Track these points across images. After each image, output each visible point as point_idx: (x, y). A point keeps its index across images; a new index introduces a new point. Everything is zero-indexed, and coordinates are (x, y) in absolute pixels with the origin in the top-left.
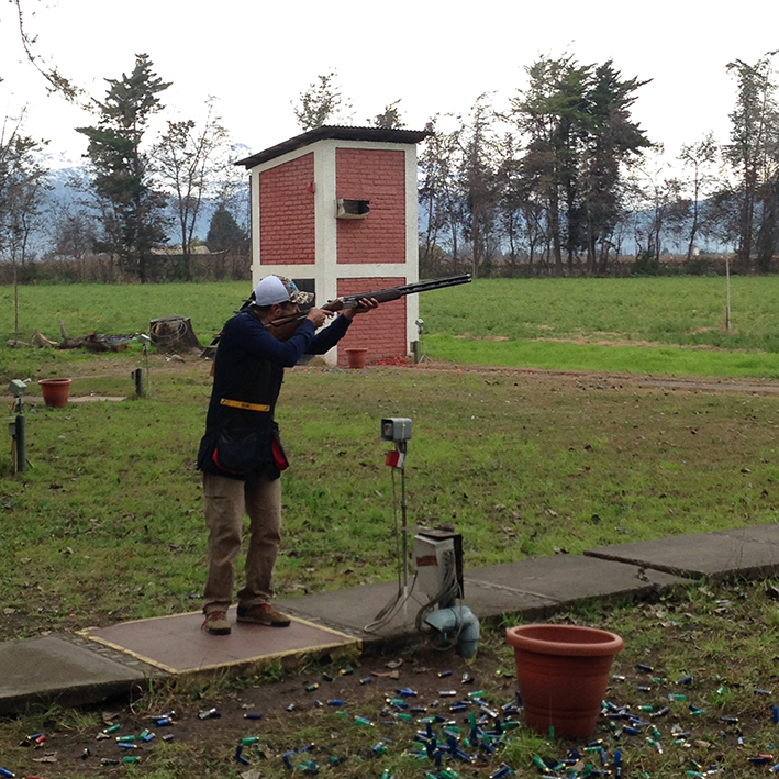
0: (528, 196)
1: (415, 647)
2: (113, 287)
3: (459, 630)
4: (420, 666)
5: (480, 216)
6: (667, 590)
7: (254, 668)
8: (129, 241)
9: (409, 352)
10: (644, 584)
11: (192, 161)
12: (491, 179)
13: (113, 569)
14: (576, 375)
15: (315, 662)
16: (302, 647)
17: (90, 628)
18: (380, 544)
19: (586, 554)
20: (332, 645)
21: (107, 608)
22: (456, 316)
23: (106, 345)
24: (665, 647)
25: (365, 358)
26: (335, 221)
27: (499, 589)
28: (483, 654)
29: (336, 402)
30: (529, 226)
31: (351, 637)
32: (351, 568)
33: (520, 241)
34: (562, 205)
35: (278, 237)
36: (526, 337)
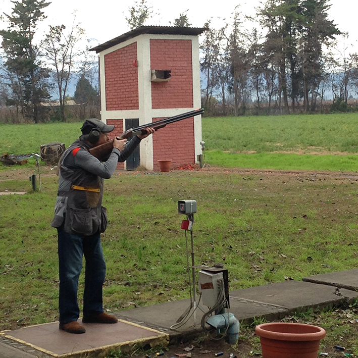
0: (266, 66)
1: (201, 338)
2: (18, 126)
3: (227, 328)
4: (204, 350)
5: (239, 79)
6: (353, 301)
7: (104, 353)
8: (27, 98)
9: (197, 161)
10: (339, 298)
11: (64, 49)
12: (245, 56)
13: (19, 295)
14: (298, 173)
15: (141, 348)
16: (133, 340)
17: (6, 331)
18: (180, 277)
19: (305, 280)
20: (151, 338)
21: (16, 318)
22: (225, 139)
23: (14, 161)
24: (352, 335)
25: (170, 165)
26: (151, 83)
27: (251, 302)
28: (243, 341)
29: (153, 192)
30: (268, 84)
31: (163, 333)
32: (162, 292)
33: (263, 93)
34: (288, 71)
35: (116, 94)
36: (267, 151)
